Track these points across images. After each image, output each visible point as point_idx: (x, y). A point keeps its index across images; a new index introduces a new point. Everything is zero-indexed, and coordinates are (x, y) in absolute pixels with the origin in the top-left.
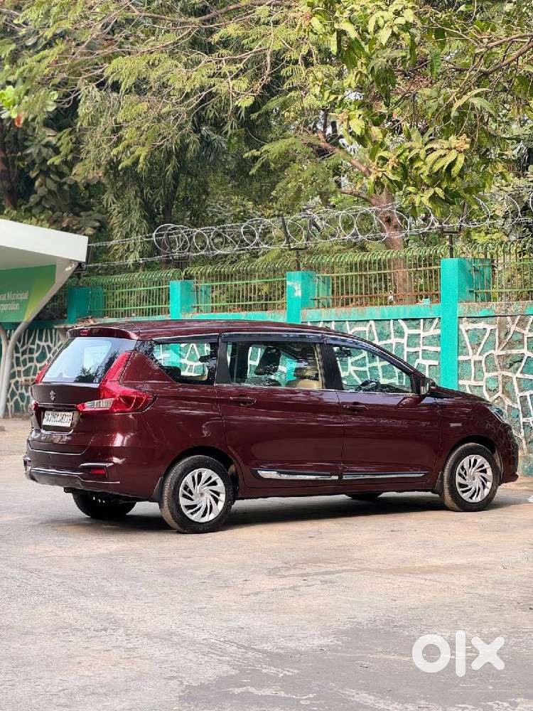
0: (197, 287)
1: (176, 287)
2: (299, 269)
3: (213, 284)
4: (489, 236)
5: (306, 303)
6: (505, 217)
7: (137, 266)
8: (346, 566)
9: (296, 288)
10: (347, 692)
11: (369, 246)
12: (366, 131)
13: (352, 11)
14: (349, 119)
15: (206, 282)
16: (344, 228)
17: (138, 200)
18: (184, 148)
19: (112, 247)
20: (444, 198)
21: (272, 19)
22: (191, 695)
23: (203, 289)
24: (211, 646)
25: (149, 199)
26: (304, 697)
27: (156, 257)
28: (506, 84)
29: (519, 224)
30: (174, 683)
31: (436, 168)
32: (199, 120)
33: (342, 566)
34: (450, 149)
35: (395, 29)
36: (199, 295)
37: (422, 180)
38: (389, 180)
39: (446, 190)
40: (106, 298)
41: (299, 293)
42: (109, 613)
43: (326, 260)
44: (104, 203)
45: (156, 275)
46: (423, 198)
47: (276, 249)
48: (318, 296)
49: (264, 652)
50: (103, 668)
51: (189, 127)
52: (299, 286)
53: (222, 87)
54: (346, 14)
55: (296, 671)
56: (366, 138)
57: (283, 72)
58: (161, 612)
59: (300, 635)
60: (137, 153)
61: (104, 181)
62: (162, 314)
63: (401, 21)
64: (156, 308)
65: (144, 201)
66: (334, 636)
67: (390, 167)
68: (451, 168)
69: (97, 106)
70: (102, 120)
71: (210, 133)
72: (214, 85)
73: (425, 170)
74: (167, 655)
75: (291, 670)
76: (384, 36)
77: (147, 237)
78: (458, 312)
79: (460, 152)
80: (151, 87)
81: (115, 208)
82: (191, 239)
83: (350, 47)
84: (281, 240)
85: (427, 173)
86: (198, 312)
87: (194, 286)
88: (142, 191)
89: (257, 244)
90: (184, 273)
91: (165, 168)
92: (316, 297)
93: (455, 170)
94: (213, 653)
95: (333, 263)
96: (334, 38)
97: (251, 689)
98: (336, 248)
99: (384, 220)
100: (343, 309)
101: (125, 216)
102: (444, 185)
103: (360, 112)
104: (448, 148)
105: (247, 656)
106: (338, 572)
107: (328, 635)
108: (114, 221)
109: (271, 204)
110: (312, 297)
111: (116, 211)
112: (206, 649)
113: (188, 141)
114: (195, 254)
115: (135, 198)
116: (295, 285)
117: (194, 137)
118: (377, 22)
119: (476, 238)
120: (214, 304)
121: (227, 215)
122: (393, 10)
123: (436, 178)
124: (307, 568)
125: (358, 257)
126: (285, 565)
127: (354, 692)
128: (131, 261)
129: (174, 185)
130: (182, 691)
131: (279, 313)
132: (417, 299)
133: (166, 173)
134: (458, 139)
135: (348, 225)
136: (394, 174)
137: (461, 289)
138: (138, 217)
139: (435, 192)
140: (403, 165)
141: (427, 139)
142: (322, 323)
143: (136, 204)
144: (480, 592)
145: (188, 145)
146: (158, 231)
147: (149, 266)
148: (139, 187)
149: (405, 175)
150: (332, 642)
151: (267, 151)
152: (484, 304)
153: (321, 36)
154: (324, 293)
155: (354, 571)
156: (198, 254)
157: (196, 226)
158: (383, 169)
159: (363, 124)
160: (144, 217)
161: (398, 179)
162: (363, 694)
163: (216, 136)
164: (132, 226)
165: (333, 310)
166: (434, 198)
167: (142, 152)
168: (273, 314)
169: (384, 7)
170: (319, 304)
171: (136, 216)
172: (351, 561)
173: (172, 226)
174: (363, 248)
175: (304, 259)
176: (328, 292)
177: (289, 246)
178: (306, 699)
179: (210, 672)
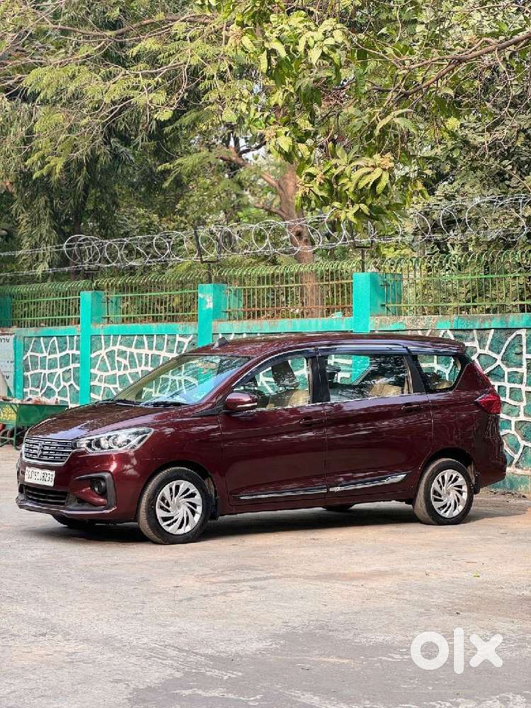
0: (108, 298)
1: (86, 297)
2: (210, 282)
3: (123, 295)
4: (398, 251)
5: (217, 314)
6: (415, 234)
7: (45, 277)
8: (274, 572)
9: (208, 300)
10: (293, 694)
11: (279, 259)
12: (294, 147)
13: (282, 31)
14: (276, 136)
15: (116, 294)
16: (257, 241)
17: (48, 210)
18: (94, 159)
19: (21, 256)
20: (369, 214)
21: (189, 35)
22: (139, 697)
23: (114, 301)
24: (152, 650)
25: (59, 209)
26: (252, 699)
27: (65, 267)
28: (425, 106)
29: (429, 241)
30: (121, 686)
31: (362, 185)
32: (111, 131)
33: (268, 573)
34: (374, 167)
35: (325, 49)
36: (110, 306)
37: (347, 196)
38: (317, 195)
39: (370, 207)
40: (14, 308)
41: (210, 305)
42: (44, 619)
43: (238, 273)
44: (13, 212)
45: (65, 286)
46: (349, 214)
47: (188, 262)
48: (229, 308)
49: (206, 656)
50: (48, 671)
51: (100, 139)
52: (211, 297)
53: (141, 99)
54: (276, 32)
55: (240, 674)
56: (293, 153)
57: (201, 87)
58: (96, 618)
59: (239, 640)
60: (52, 163)
61: (13, 190)
62: (72, 325)
63: (330, 41)
64: (65, 319)
65: (53, 211)
66: (271, 640)
67: (318, 183)
68: (376, 186)
69: (7, 116)
70: (13, 129)
71: (118, 145)
72: (133, 97)
73: (351, 186)
74: (110, 659)
75: (235, 673)
76: (314, 55)
77: (56, 248)
78: (369, 326)
79: (384, 170)
80: (61, 99)
81: (24, 218)
82: (101, 251)
83: (279, 66)
84: (192, 252)
85: (352, 190)
86: (108, 323)
87: (104, 297)
88: (52, 202)
89: (169, 256)
90: (94, 284)
91: (76, 179)
92: (227, 310)
93: (380, 188)
94: (155, 657)
95: (245, 276)
96: (264, 57)
97: (200, 692)
98: (248, 261)
99: (295, 233)
100: (255, 322)
101: (34, 226)
102: (369, 202)
103: (287, 129)
104: (373, 166)
105: (188, 659)
106: (265, 579)
107: (265, 639)
108: (22, 230)
109: (175, 217)
110: (223, 309)
111: (24, 221)
112: (148, 654)
113: (99, 153)
114: (106, 266)
115: (45, 209)
116: (207, 297)
117: (106, 149)
118: (307, 42)
119: (385, 253)
120: (125, 316)
121: (132, 226)
122: (323, 31)
123: (361, 195)
124: (235, 576)
125: (270, 270)
126: (212, 572)
127: (298, 693)
128: (39, 271)
129: (84, 196)
130: (130, 694)
131: (190, 325)
132: (329, 312)
133: (77, 185)
134: (382, 157)
135: (260, 237)
136: (320, 190)
137: (373, 304)
138: (47, 227)
139: (360, 208)
140: (329, 181)
141: (351, 156)
142: (233, 335)
143: (46, 215)
144: (407, 597)
145: (98, 157)
146: (68, 242)
147: (56, 277)
148: (49, 197)
149: (331, 191)
150: (270, 645)
151: (180, 165)
152: (395, 318)
153: (252, 55)
154: (237, 305)
155: (280, 577)
156: (109, 266)
157: (105, 237)
158: (310, 185)
159: (290, 141)
160: (54, 228)
161: (325, 195)
162: (308, 695)
163: (124, 149)
164: (41, 235)
165: (245, 322)
166: (358, 214)
167: (58, 164)
168: (184, 326)
169: (313, 28)
170: (231, 316)
171: (45, 226)
172: (277, 568)
173: (83, 237)
174: (274, 262)
175: (215, 273)
176: (239, 305)
177: (201, 259)
178: (253, 700)
179: (155, 675)
